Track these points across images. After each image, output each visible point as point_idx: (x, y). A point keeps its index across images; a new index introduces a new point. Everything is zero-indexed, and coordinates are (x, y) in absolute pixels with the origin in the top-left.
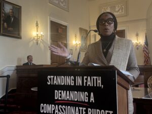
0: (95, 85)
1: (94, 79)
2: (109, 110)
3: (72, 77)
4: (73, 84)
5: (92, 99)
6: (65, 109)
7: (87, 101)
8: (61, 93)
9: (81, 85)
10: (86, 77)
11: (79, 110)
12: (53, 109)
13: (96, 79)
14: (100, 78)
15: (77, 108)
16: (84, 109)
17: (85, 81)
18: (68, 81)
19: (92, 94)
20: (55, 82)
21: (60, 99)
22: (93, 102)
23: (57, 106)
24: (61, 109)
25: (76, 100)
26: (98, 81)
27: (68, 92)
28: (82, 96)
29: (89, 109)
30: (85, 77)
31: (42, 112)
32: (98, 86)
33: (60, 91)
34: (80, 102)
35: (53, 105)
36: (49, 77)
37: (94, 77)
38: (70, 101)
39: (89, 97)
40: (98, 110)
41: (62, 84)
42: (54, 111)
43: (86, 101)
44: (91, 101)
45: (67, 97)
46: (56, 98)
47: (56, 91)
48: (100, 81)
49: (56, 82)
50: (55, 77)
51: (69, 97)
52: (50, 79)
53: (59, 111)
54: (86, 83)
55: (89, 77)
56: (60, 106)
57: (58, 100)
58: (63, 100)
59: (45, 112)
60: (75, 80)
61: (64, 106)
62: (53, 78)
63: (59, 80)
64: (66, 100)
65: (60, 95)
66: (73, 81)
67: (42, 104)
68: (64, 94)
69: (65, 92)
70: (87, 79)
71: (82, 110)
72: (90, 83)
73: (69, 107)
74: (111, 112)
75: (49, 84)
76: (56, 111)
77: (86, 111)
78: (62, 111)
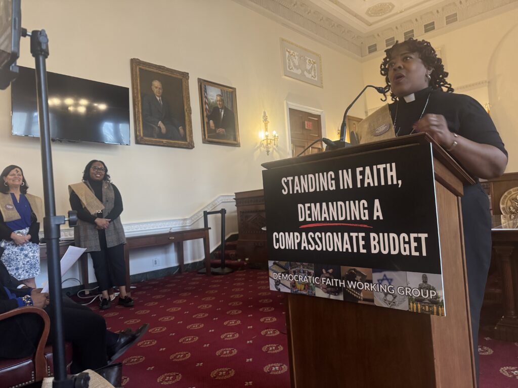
0: (383, 183)
1: (378, 170)
2: (418, 233)
3: (331, 173)
4: (334, 188)
5: (378, 214)
6: (321, 239)
7: (367, 218)
8: (310, 208)
9: (351, 187)
10: (361, 169)
11: (351, 238)
12: (297, 241)
13: (385, 169)
14: (394, 165)
15: (346, 235)
16: (362, 235)
17: (359, 177)
18: (325, 182)
19: (377, 202)
20: (296, 188)
21: (308, 219)
22: (381, 218)
23: (304, 234)
24: (314, 239)
25: (341, 219)
26: (389, 174)
27: (324, 204)
28: (357, 210)
29: (372, 235)
30: (359, 170)
31: (276, 247)
32: (390, 183)
33: (307, 205)
34: (351, 221)
35: (296, 234)
36: (284, 179)
37: (379, 166)
38: (330, 222)
39: (370, 209)
40: (392, 235)
41: (311, 190)
42: (299, 244)
43: (363, 218)
44: (375, 218)
45: (324, 216)
46: (301, 220)
47: (300, 206)
48: (394, 173)
49: (298, 188)
50: (296, 178)
51: (326, 215)
52: (287, 184)
53: (309, 243)
54: (362, 181)
55: (368, 169)
56: (311, 234)
57: (305, 222)
58: (315, 222)
59: (283, 248)
60: (337, 179)
61: (318, 234)
62: (293, 181)
63: (305, 184)
64: (321, 222)
65: (308, 212)
66: (333, 182)
67: (275, 234)
68: (316, 209)
69: (318, 205)
70: (362, 173)
71: (357, 238)
72: (370, 181)
73: (329, 234)
74: (423, 236)
75: (285, 193)
76: (303, 245)
77: (367, 239)
78: (316, 243)
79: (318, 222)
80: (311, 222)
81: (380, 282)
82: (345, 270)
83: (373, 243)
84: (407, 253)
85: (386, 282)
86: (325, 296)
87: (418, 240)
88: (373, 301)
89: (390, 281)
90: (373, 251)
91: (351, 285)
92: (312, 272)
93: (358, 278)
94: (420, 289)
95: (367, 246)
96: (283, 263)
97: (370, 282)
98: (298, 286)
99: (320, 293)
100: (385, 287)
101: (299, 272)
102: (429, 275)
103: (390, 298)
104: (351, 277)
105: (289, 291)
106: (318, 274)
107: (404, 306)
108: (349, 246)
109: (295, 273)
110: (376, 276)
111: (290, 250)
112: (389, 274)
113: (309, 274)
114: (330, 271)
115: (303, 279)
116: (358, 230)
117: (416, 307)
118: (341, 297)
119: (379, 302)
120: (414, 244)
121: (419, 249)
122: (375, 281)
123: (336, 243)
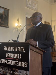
0: (22, 51)
3: (14, 47)
4: (14, 51)
5: (20, 58)
6: (10, 62)
9: (17, 51)
11: (15, 62)
12: (5, 62)
13: (22, 48)
16: (17, 62)
17: (18, 49)
19: (21, 55)
21: (8, 57)
24: (9, 62)
25: (14, 58)
26: (23, 49)
27: (12, 54)
28: (17, 56)
29: (19, 62)
30: (18, 47)
31: (1, 63)
33: (8, 54)
35: (5, 60)
36: (5, 47)
38: (12, 58)
39: (19, 56)
40: (22, 62)
41: (9, 50)
42: (6, 62)
43: (18, 58)
46: (7, 57)
47: (7, 54)
49: (7, 49)
50: (7, 47)
52: (5, 48)
55: (20, 48)
56: (8, 60)
57: (7, 58)
60: (14, 49)
65: (8, 55)
67: (1, 59)
69: (10, 54)
70: (19, 48)
72: (20, 50)
74: (27, 63)
75: (4, 50)
77: (18, 63)
78: (9, 63)
80: (9, 58)
81: (19, 72)
82: (14, 69)
84: (24, 67)
85: (20, 73)
87: (26, 64)
89: (21, 72)
91: (14, 73)
92: (7, 69)
93: (16, 71)
94: (25, 74)
95: (18, 64)
96: (2, 67)
97: (17, 72)
101: (5, 69)
104: (14, 71)
105: (2, 73)
108: (15, 64)
109: (4, 69)
111: (4, 64)
113: (7, 70)
114: (11, 69)
115: (6, 71)
116: (17, 61)
120: (25, 65)
122: (18, 72)
123: (13, 63)
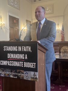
0: (28, 51)
3: (16, 47)
4: (17, 50)
5: (26, 58)
7: (24, 58)
8: (11, 55)
9: (21, 51)
11: (20, 63)
12: (7, 63)
13: (28, 48)
14: (30, 47)
15: (19, 62)
16: (22, 62)
17: (23, 49)
18: (15, 49)
19: (26, 55)
21: (10, 58)
23: (9, 61)
24: (11, 63)
25: (18, 58)
26: (29, 49)
27: (14, 54)
28: (22, 56)
29: (25, 63)
30: (23, 47)
31: (1, 65)
33: (10, 54)
34: (20, 59)
35: (7, 61)
36: (4, 47)
38: (15, 59)
39: (25, 56)
40: (29, 63)
46: (8, 58)
47: (8, 54)
48: (30, 49)
50: (8, 47)
51: (15, 57)
52: (5, 48)
53: (10, 64)
54: (23, 50)
55: (25, 47)
56: (11, 61)
57: (9, 58)
58: (12, 59)
59: (3, 65)
60: (18, 48)
61: (12, 62)
62: (7, 48)
63: (10, 49)
65: (10, 56)
67: (1, 61)
70: (24, 48)
71: (21, 63)
72: (25, 50)
73: (15, 62)
74: (35, 64)
75: (4, 50)
76: (8, 64)
78: (12, 64)
79: (13, 59)
81: (25, 74)
82: (18, 71)
83: (25, 64)
84: (31, 67)
85: (27, 74)
86: (13, 77)
87: (34, 64)
88: (23, 78)
89: (27, 73)
90: (25, 66)
91: (19, 74)
92: (10, 71)
93: (21, 73)
94: (33, 75)
95: (23, 65)
97: (23, 74)
98: (6, 75)
99: (11, 76)
100: (26, 75)
101: (7, 71)
102: (35, 72)
103: (27, 77)
104: (19, 72)
105: (3, 76)
106: (11, 72)
107: (30, 79)
108: (19, 65)
109: (5, 71)
110: (25, 72)
111: (5, 65)
112: (27, 72)
113: (9, 72)
114: (14, 71)
115: (8, 73)
117: (32, 80)
118: (16, 77)
119: (25, 78)
120: (33, 65)
121: (34, 66)
122: (24, 73)
123: (16, 64)
